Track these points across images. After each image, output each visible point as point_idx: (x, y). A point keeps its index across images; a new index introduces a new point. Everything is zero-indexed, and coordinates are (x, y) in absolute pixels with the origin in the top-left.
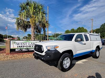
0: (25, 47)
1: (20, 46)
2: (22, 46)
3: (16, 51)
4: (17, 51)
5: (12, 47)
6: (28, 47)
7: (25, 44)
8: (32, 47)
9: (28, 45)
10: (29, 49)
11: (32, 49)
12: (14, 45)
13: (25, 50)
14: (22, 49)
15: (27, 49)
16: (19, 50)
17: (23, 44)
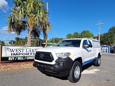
0: (22, 55)
1: (14, 54)
2: (17, 54)
3: (9, 60)
4: (11, 60)
5: (4, 55)
6: (26, 55)
7: (22, 51)
8: (30, 55)
9: (25, 52)
10: (26, 57)
11: (31, 58)
12: (7, 51)
13: (21, 59)
14: (17, 57)
15: (24, 57)
16: (14, 58)
17: (18, 51)
